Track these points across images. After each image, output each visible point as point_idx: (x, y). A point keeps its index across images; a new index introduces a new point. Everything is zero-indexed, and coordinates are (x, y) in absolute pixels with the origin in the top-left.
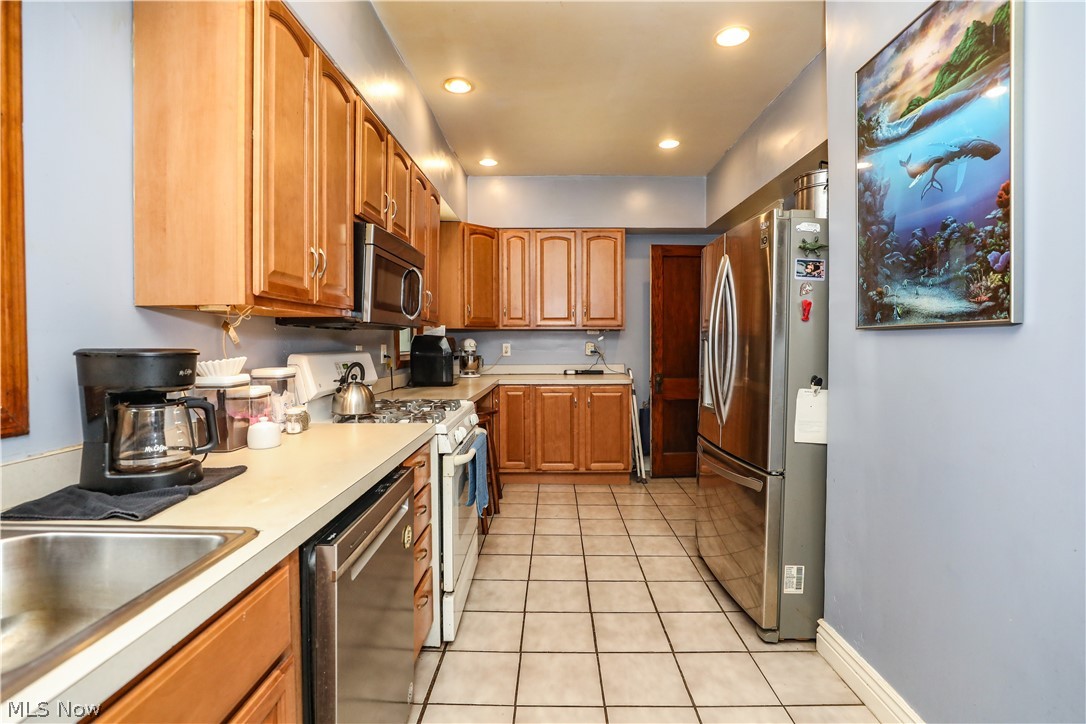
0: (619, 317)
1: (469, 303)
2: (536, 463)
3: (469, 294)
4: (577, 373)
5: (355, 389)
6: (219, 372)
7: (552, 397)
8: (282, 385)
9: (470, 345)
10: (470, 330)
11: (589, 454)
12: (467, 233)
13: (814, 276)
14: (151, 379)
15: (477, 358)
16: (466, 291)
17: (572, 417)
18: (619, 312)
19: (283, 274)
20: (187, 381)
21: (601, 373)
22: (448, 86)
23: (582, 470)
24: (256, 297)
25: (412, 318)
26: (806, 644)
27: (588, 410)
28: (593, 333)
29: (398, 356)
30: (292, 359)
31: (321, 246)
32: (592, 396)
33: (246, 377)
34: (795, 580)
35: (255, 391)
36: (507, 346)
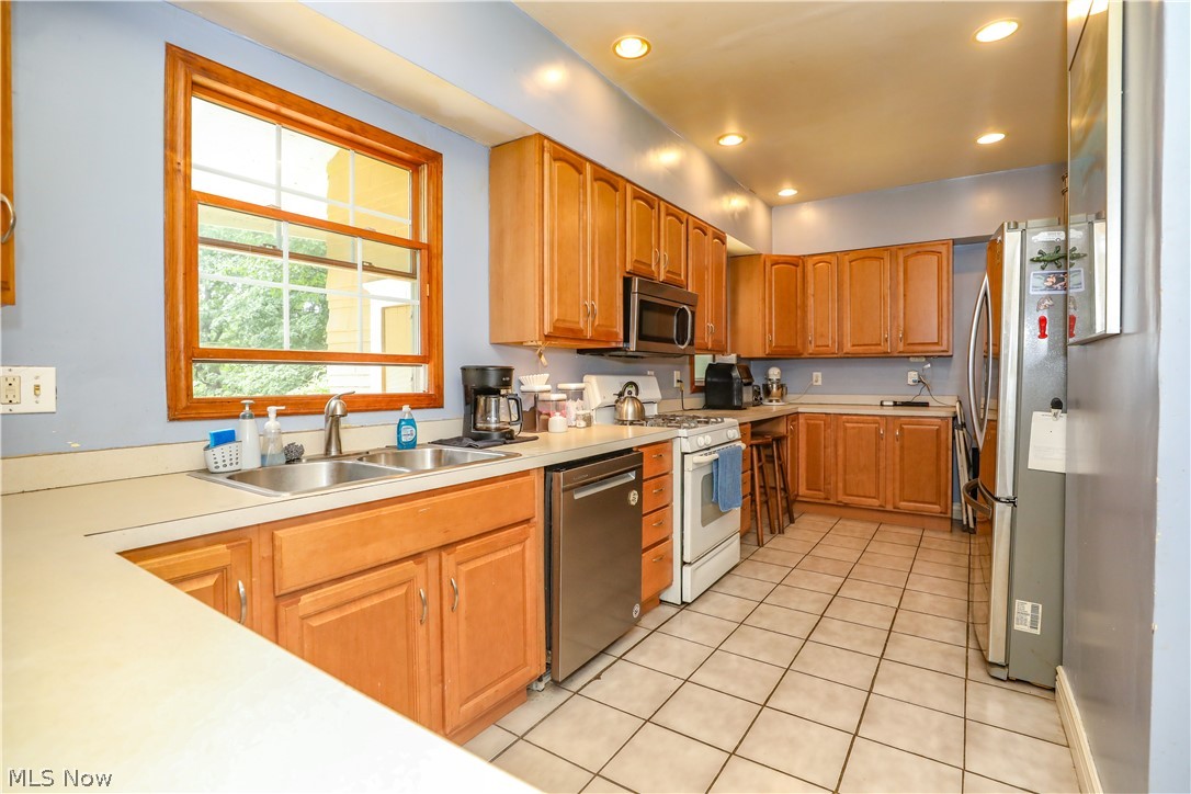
0: (945, 343)
1: (771, 332)
2: (837, 494)
3: (770, 323)
4: (895, 404)
5: (630, 404)
6: (533, 381)
7: (854, 428)
8: (579, 394)
9: (774, 373)
10: (771, 359)
11: (897, 492)
12: (768, 264)
13: (1056, 289)
14: (492, 382)
15: (781, 386)
16: (767, 321)
17: (878, 449)
18: (945, 337)
19: (564, 321)
20: (507, 384)
21: (926, 405)
22: (721, 142)
23: (889, 507)
24: (546, 336)
25: (683, 347)
26: (1043, 691)
27: (897, 444)
28: (917, 360)
29: (693, 382)
30: (586, 378)
31: (593, 299)
32: (901, 429)
33: (549, 387)
34: (1029, 618)
35: (555, 397)
36: (818, 377)
